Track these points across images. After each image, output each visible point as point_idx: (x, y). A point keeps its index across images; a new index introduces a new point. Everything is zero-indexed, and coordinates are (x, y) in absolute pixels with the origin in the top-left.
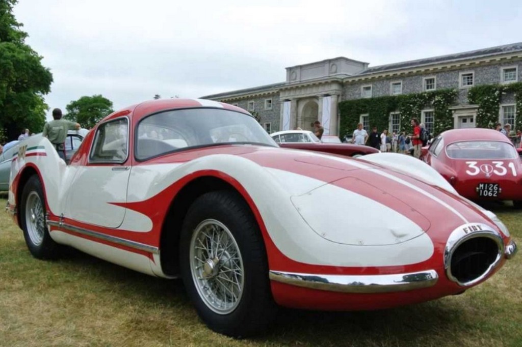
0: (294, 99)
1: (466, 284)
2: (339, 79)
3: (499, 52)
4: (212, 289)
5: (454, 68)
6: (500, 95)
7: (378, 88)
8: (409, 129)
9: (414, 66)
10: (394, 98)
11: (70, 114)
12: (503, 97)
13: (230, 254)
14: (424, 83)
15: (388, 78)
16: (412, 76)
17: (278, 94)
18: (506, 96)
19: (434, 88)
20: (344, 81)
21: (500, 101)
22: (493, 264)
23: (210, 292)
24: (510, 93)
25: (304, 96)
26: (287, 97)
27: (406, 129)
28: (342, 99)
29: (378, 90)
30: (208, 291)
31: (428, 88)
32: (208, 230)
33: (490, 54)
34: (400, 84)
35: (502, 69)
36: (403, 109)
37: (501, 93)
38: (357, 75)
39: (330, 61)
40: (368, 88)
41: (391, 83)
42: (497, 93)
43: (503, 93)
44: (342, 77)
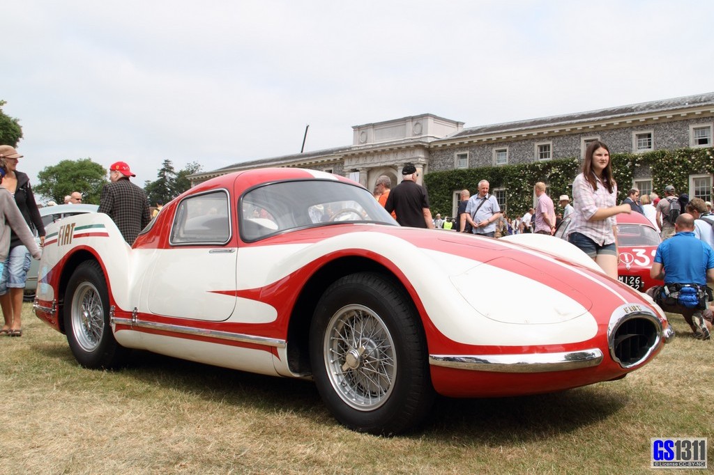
0: (363, 168)
1: (628, 367)
2: (425, 143)
3: (631, 112)
4: (351, 385)
5: (574, 132)
6: (633, 168)
7: (476, 155)
8: (517, 211)
9: (524, 128)
10: (497, 170)
11: (43, 185)
12: (637, 170)
13: (376, 343)
14: (537, 150)
15: (490, 143)
16: (521, 141)
17: (342, 162)
18: (640, 169)
19: (549, 157)
20: (432, 146)
21: (633, 175)
22: (653, 347)
23: (348, 388)
24: (646, 165)
25: (378, 165)
26: (354, 166)
27: (514, 210)
28: (429, 170)
29: (477, 158)
30: (346, 388)
31: (541, 157)
32: (347, 318)
33: (619, 115)
34: (505, 151)
35: (634, 134)
36: (510, 185)
37: (633, 165)
38: (448, 137)
39: (412, 118)
40: (464, 156)
41: (494, 149)
42: (628, 165)
43: (636, 165)
44: (429, 140)
